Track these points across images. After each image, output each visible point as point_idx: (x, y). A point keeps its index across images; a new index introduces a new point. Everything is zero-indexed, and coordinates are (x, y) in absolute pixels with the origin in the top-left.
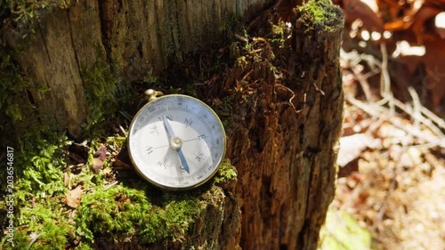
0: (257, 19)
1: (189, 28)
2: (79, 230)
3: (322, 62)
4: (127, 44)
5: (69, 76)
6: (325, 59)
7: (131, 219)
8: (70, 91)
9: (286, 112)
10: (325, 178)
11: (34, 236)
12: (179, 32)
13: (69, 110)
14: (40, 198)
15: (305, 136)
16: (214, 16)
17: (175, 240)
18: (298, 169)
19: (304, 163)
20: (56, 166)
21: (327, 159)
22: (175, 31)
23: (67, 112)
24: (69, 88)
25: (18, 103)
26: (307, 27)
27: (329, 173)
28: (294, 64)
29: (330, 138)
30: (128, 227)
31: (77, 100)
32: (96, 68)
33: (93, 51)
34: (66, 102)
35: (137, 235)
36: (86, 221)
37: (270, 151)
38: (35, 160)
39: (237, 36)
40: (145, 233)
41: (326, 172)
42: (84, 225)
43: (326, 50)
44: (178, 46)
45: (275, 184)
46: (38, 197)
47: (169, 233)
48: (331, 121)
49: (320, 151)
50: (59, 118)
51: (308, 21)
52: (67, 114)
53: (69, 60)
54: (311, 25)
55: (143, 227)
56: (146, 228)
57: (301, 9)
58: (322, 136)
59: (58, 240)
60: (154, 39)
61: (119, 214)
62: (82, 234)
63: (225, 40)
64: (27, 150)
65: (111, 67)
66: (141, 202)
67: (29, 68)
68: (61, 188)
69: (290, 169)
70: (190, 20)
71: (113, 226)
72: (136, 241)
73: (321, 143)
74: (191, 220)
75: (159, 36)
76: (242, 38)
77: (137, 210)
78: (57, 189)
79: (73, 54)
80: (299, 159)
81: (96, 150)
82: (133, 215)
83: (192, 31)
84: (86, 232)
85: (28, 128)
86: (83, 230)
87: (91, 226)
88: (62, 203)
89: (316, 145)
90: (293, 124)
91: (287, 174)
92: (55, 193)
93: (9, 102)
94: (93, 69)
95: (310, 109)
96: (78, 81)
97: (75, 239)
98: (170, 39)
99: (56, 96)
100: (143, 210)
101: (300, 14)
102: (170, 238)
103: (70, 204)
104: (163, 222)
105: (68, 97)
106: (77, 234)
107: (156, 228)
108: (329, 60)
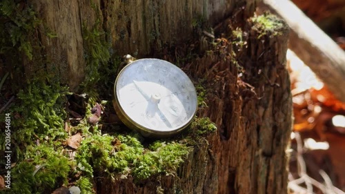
0: (220, 25)
1: (167, 19)
2: (80, 165)
3: (274, 64)
4: (120, 17)
5: (73, 28)
6: (276, 63)
7: (126, 158)
8: (73, 44)
9: (247, 106)
10: (279, 184)
11: (38, 167)
12: (159, 20)
13: (71, 64)
14: (44, 139)
15: (261, 138)
16: (186, 12)
17: (167, 175)
18: (257, 167)
19: (262, 160)
20: (58, 114)
21: (280, 163)
22: (156, 18)
23: (69, 65)
24: (72, 41)
25: (30, 41)
26: (259, 34)
27: (282, 177)
28: (251, 68)
29: (282, 141)
30: (124, 166)
31: (78, 57)
32: (95, 30)
33: (93, 13)
34: (69, 54)
35: (132, 174)
36: (87, 158)
37: (236, 139)
38: (41, 103)
39: (205, 32)
40: (140, 171)
41: (280, 177)
42: (85, 161)
43: (276, 53)
44: (159, 34)
45: (239, 180)
46: (42, 139)
47: (162, 169)
48: (283, 125)
49: (274, 154)
50: (63, 71)
51: (260, 29)
52: (69, 68)
53: (74, 13)
54: (263, 31)
55: (138, 165)
56: (141, 165)
57: (253, 19)
58: (275, 140)
59: (61, 169)
60: (140, 21)
61: (115, 154)
62: (82, 168)
63: (195, 35)
64: (34, 94)
65: (106, 36)
66: (135, 146)
67: (41, 9)
68: (63, 133)
69: (251, 167)
70: (169, 11)
71: (110, 163)
72: (131, 179)
73: (274, 146)
74: (181, 160)
75: (145, 19)
76: (209, 34)
77: (131, 151)
78: (58, 133)
79: (77, 9)
80: (258, 156)
81: (92, 107)
82: (128, 155)
83: (170, 23)
84: (86, 167)
85: (35, 72)
86: (83, 164)
87: (90, 161)
88: (63, 146)
89: (270, 149)
90: (253, 118)
91: (248, 171)
92: (57, 137)
93: (22, 39)
94: (92, 31)
95: (265, 110)
96: (80, 39)
97: (76, 173)
98: (153, 25)
99: (61, 46)
100: (137, 152)
101: (253, 24)
102: (163, 174)
103: (71, 145)
104: (157, 160)
105: (71, 49)
106: (78, 169)
107: (149, 165)
108: (279, 63)
